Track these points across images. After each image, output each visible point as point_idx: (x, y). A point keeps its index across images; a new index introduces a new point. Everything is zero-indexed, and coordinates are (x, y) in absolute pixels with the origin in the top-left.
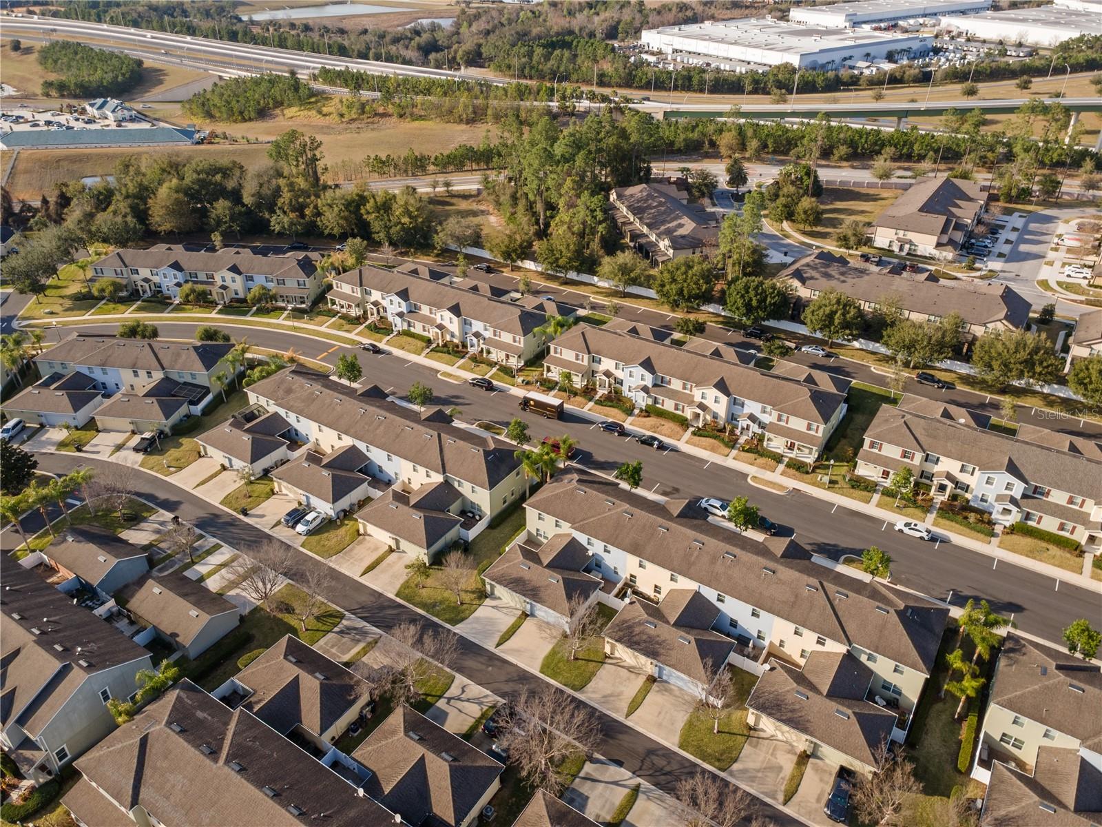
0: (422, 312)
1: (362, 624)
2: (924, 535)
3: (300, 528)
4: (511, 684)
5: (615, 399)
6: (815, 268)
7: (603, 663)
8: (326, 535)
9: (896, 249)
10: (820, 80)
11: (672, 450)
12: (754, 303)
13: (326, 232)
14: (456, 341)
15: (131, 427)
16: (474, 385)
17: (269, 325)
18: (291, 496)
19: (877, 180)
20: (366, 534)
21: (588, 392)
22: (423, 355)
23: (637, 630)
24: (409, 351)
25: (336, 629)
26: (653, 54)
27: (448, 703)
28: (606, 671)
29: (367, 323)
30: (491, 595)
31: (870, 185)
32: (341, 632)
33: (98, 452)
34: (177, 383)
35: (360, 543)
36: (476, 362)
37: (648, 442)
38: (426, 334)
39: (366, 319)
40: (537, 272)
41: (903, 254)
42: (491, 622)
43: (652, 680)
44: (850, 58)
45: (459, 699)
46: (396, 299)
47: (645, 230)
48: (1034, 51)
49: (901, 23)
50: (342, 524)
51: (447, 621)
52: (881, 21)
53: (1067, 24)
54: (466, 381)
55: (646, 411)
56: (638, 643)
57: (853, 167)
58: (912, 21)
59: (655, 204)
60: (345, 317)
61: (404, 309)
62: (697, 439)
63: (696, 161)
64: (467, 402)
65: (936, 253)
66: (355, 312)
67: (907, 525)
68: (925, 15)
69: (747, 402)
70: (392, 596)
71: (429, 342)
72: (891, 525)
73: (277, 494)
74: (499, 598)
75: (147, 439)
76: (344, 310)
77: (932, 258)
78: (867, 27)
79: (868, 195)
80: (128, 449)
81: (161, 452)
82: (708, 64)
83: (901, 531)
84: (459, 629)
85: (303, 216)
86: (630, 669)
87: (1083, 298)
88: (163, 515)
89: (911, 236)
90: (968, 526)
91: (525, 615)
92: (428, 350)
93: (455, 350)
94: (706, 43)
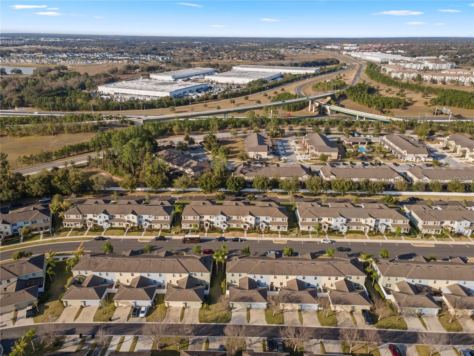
0: (116, 218)
1: (197, 337)
2: (330, 242)
3: (141, 315)
4: (263, 332)
5: (213, 229)
6: (245, 169)
7: (283, 312)
8: (153, 314)
9: (255, 158)
10: (182, 101)
11: (245, 240)
12: (237, 185)
13: (34, 195)
14: (136, 225)
15: (15, 308)
16: (157, 240)
17: (37, 243)
18: (124, 305)
19: (232, 136)
20: (169, 307)
21: (202, 230)
22: (125, 235)
23: (290, 297)
24: (117, 235)
25: (190, 343)
26: (105, 95)
27: (250, 346)
28: (286, 315)
29: (89, 228)
30: (232, 308)
31: (232, 138)
32: (192, 343)
33: (6, 325)
34: (27, 281)
35: (169, 311)
36: (150, 231)
37: (236, 240)
38: (121, 226)
39: (87, 227)
40: (142, 191)
41: (258, 159)
42: (239, 316)
43: (300, 311)
44: (185, 92)
45: (252, 344)
46: (103, 215)
47: (176, 167)
48: (239, 86)
49: (191, 78)
50: (156, 308)
51: (225, 322)
52: (183, 78)
53: (244, 76)
54: (152, 240)
55: (227, 230)
56: (292, 301)
57: (221, 132)
58: (194, 77)
59: (175, 157)
60: (75, 229)
61: (107, 218)
62: (249, 234)
63: (166, 138)
64: (160, 247)
65: (268, 157)
66: (79, 226)
67: (324, 240)
68: (196, 75)
69: (261, 217)
70: (199, 323)
71: (124, 229)
72: (320, 242)
73: (117, 307)
74: (236, 308)
75: (30, 310)
76: (74, 227)
77: (268, 159)
78: (180, 80)
79: (232, 141)
80: (20, 318)
81: (41, 313)
82: (134, 98)
83: (323, 243)
84: (231, 323)
85: (17, 190)
86: (291, 311)
87: (312, 163)
88: (70, 337)
89: (259, 153)
90: (337, 235)
91: (248, 309)
92: (126, 233)
93: (139, 229)
94: (129, 90)
